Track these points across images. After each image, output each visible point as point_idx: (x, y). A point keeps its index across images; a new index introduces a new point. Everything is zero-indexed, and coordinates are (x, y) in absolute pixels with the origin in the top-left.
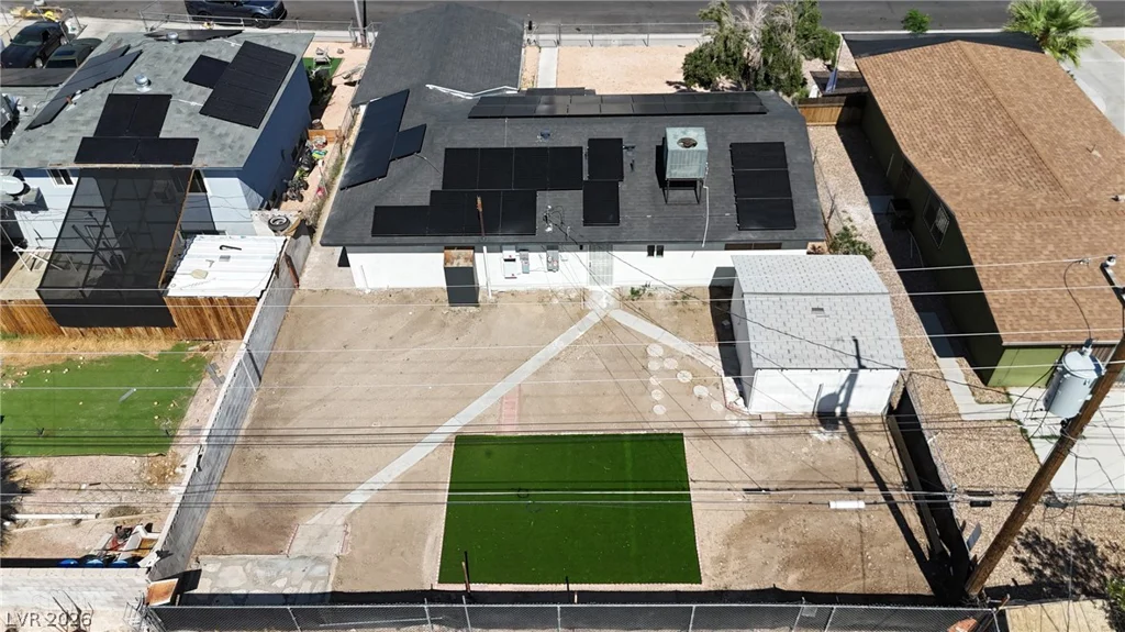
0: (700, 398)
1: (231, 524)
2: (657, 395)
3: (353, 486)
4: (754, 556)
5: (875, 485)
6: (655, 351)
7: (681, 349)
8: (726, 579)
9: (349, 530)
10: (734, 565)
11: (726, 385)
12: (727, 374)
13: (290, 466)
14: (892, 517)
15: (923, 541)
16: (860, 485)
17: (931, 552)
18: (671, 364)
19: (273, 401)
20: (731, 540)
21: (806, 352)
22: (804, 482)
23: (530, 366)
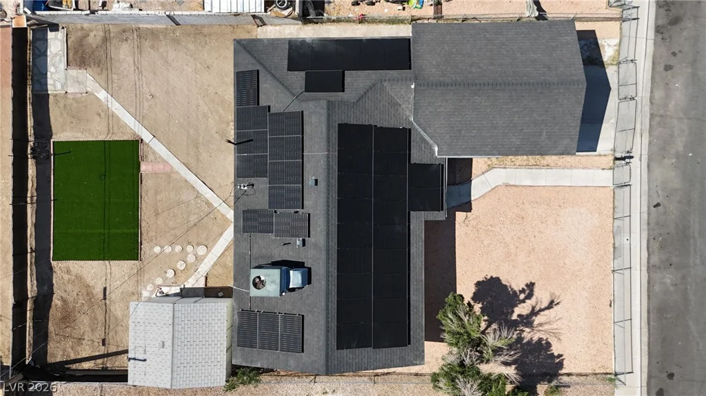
0: (166, 272)
1: (85, 37)
2: (168, 249)
3: (110, 92)
4: (69, 287)
5: (106, 353)
6: (201, 250)
7: (202, 265)
8: (58, 272)
9: (84, 95)
10: (66, 277)
11: (173, 288)
12: (181, 289)
13: (122, 56)
14: (87, 356)
15: (74, 366)
16: (107, 345)
17: (69, 369)
18: (191, 259)
19: (165, 36)
20: (79, 278)
21: (138, 332)
22: (109, 318)
23: (191, 178)
